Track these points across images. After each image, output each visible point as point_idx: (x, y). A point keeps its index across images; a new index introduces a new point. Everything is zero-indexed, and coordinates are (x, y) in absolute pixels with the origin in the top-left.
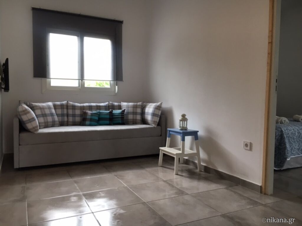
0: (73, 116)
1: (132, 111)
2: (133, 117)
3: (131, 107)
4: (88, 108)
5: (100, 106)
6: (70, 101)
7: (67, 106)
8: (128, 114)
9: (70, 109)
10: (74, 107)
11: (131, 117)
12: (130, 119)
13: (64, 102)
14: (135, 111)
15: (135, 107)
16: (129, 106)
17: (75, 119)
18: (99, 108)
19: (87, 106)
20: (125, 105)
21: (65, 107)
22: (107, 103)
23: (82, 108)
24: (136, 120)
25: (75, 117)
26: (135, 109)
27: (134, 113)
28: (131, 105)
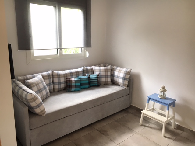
0: (58, 84)
1: (104, 75)
2: (106, 79)
3: (103, 71)
4: (70, 75)
5: (78, 72)
6: (54, 71)
7: (53, 76)
8: (101, 77)
9: (55, 78)
10: (59, 76)
11: (103, 79)
12: (103, 81)
13: (50, 72)
14: (106, 75)
15: (106, 71)
16: (102, 70)
17: (60, 86)
18: (77, 73)
19: (68, 73)
20: (97, 70)
21: (51, 76)
22: (82, 68)
23: (65, 75)
24: (108, 81)
25: (60, 84)
26: (106, 72)
27: (106, 76)
28: (103, 69)
